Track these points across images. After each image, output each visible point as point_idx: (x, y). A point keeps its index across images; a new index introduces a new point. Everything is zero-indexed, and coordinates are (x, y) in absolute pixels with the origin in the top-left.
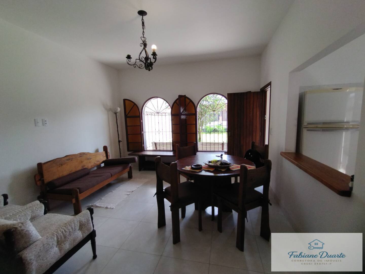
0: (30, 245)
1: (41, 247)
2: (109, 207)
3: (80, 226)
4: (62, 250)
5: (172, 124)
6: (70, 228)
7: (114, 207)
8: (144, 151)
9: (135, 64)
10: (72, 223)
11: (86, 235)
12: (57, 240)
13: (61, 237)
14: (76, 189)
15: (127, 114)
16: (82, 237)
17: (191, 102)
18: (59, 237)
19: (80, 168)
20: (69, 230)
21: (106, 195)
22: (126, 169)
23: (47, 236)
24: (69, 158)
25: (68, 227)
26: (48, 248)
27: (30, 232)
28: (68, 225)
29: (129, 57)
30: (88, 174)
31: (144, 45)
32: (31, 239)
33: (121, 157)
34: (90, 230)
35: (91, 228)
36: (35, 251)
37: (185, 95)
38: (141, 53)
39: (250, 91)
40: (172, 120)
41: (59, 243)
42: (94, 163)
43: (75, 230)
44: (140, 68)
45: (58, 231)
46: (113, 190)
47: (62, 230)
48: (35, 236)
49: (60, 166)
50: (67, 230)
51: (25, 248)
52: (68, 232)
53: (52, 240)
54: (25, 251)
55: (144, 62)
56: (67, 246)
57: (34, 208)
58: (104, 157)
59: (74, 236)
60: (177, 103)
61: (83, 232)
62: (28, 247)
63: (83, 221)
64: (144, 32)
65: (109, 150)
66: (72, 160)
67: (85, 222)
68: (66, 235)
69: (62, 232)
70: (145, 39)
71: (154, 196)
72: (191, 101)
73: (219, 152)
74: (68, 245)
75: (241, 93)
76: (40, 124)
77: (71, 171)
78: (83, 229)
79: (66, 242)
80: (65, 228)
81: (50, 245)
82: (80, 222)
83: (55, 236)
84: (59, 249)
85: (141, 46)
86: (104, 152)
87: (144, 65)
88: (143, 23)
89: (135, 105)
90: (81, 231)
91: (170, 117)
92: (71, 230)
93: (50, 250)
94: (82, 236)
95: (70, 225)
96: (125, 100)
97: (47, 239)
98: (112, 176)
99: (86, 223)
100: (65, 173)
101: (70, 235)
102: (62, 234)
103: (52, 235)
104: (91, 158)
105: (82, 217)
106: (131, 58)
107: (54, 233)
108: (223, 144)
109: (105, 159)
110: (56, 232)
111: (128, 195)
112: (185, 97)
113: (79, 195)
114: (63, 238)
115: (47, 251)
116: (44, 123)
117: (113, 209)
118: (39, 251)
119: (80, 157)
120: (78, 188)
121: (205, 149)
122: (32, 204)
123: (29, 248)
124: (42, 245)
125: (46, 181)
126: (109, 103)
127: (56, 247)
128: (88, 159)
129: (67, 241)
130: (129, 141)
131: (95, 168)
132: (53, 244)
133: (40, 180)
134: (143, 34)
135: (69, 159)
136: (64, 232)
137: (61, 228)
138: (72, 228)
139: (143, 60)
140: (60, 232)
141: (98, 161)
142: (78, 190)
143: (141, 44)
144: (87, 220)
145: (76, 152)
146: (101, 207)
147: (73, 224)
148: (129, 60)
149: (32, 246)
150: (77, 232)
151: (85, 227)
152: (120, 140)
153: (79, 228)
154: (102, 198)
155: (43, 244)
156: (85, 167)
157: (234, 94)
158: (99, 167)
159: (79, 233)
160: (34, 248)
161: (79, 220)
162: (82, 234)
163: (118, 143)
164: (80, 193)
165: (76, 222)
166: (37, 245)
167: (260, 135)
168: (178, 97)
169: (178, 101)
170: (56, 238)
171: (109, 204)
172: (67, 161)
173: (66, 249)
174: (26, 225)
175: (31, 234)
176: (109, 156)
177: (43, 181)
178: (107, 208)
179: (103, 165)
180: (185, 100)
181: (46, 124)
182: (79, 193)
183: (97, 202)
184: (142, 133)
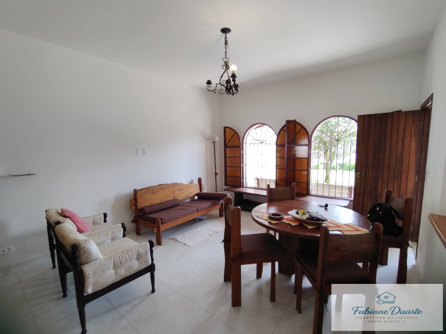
0: (92, 261)
1: (98, 266)
2: (187, 244)
3: (137, 256)
4: (117, 274)
5: (277, 158)
6: (127, 255)
7: (192, 245)
8: (243, 187)
9: (215, 90)
10: (130, 251)
11: (143, 266)
12: (114, 263)
13: (118, 262)
14: (159, 219)
15: (226, 144)
16: (138, 268)
17: (303, 129)
18: (116, 261)
19: (171, 198)
20: (125, 257)
21: (190, 231)
22: (216, 205)
23: (106, 258)
24: (162, 187)
25: (125, 254)
26: (104, 269)
27: (91, 250)
28: (126, 252)
29: (209, 83)
30: (178, 205)
31: (226, 67)
32: (92, 257)
33: (216, 192)
34: (148, 263)
35: (149, 261)
36: (93, 267)
37: (296, 120)
38: (222, 76)
39: (400, 110)
40: (277, 151)
41: (115, 267)
42: (187, 195)
43: (131, 259)
44: (221, 93)
45: (115, 256)
46: (199, 227)
47: (119, 255)
48: (96, 255)
49: (152, 194)
50: (124, 257)
51: (87, 263)
52: (125, 259)
53: (108, 262)
54: (86, 265)
55: (224, 86)
56: (123, 273)
57: (115, 230)
58: (197, 189)
59: (130, 264)
60: (283, 130)
61: (140, 263)
62: (89, 262)
63: (141, 253)
64: (226, 52)
65: (203, 183)
66: (164, 190)
67: (142, 253)
68: (123, 261)
69: (119, 258)
70: (227, 59)
71: (221, 243)
72: (303, 127)
73: (342, 199)
74: (123, 271)
75: (382, 114)
76: (140, 153)
77: (162, 200)
78: (140, 259)
79: (121, 268)
80: (122, 254)
81: (106, 266)
82: (137, 252)
83: (113, 259)
84: (115, 272)
85: (223, 68)
86: (198, 185)
87: (224, 89)
88: (226, 41)
89: (236, 133)
90: (138, 261)
91: (274, 148)
92: (128, 258)
93: (106, 270)
94: (138, 266)
95: (127, 253)
96: (225, 128)
97: (105, 260)
98: (197, 211)
99: (144, 254)
100: (157, 202)
101: (126, 262)
102: (118, 259)
103: (110, 258)
104: (184, 190)
105: (141, 248)
106: (212, 83)
107: (112, 256)
108: (350, 188)
109: (198, 191)
110: (114, 256)
111: (210, 235)
112: (295, 122)
113: (160, 225)
114: (119, 263)
115: (103, 271)
116: (144, 152)
117: (190, 246)
118: (96, 268)
119: (172, 187)
120: (161, 219)
121: (320, 193)
122: (115, 226)
123: (89, 264)
124: (99, 264)
125: (139, 207)
126: (208, 132)
127: (113, 270)
128: (180, 190)
129: (123, 267)
130: (228, 174)
131: (189, 200)
132: (109, 266)
133: (134, 205)
134: (225, 54)
135: (162, 189)
136: (121, 258)
137: (119, 253)
138: (129, 256)
139: (224, 84)
140: (117, 257)
141: (191, 193)
142: (160, 220)
143: (223, 66)
144: (145, 252)
145: (170, 181)
146: (180, 242)
147: (130, 253)
148: (209, 86)
149: (92, 262)
150: (134, 262)
151: (143, 258)
152: (217, 172)
153: (137, 258)
154: (185, 233)
155: (101, 264)
156: (176, 198)
157: (370, 116)
158: (192, 199)
159: (136, 263)
160: (93, 265)
161: (137, 250)
162: (139, 265)
163: (215, 175)
164: (162, 224)
165: (134, 251)
166: (96, 263)
167: (417, 180)
168: (284, 123)
169: (285, 127)
170: (112, 261)
171: (189, 241)
172: (160, 190)
173: (121, 275)
174: (88, 243)
175: (91, 252)
176: (203, 189)
177: (137, 206)
178: (185, 244)
179: (196, 198)
180: (295, 127)
181: (145, 153)
182: (160, 224)
183: (180, 236)
184: (242, 165)
